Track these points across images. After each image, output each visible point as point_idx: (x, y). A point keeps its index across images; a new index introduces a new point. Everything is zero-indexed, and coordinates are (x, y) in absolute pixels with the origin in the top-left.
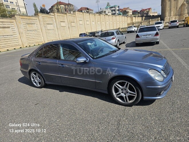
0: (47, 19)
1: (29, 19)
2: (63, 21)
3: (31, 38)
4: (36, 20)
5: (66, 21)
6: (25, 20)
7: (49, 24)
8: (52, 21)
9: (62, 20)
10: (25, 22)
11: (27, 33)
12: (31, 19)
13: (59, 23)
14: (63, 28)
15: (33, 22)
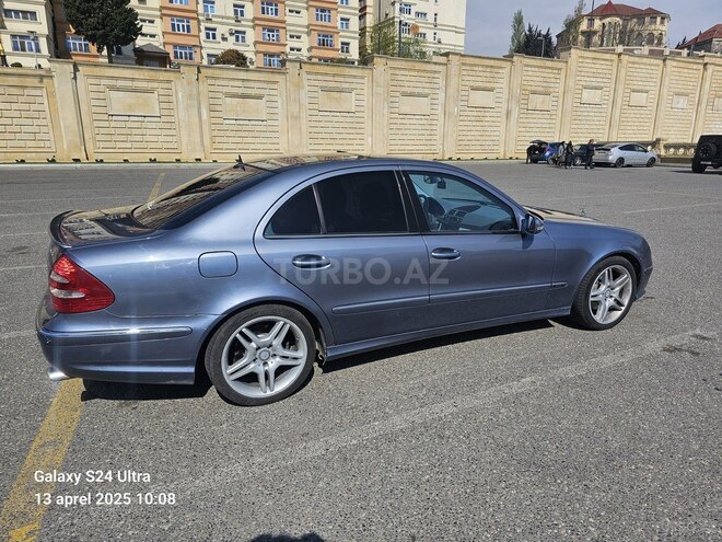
0: (408, 78)
1: (334, 75)
2: (488, 85)
3: (327, 136)
4: (363, 77)
5: (502, 85)
6: (320, 77)
7: (411, 95)
8: (428, 85)
9: (477, 84)
10: (317, 83)
11: (314, 118)
12: (344, 76)
13: (463, 93)
14: (475, 114)
15: (347, 86)
